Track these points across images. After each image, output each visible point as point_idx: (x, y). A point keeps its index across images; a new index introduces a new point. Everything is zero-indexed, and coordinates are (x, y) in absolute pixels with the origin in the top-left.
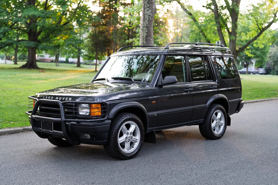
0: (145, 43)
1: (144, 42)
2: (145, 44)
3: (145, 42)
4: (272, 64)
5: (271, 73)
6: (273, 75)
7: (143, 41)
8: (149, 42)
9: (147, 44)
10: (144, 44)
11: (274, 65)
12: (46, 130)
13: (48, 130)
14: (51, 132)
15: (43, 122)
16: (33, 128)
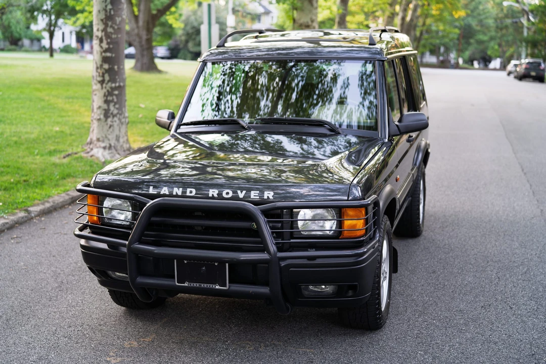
0: (110, 9)
1: (106, 6)
2: (110, 12)
3: (109, 7)
4: (183, 38)
5: (180, 55)
6: (185, 59)
7: (104, 5)
8: (120, 7)
9: (114, 11)
10: (108, 11)
11: (187, 42)
13: (205, 286)
14: (217, 289)
15: (185, 262)
16: (136, 279)
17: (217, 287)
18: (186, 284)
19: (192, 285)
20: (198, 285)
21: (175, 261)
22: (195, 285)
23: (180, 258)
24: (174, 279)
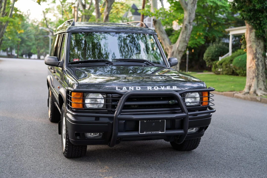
13: (154, 132)
15: (145, 122)
16: (117, 134)
17: (160, 132)
18: (144, 133)
19: (148, 133)
20: (151, 133)
22: (149, 133)
24: (139, 131)
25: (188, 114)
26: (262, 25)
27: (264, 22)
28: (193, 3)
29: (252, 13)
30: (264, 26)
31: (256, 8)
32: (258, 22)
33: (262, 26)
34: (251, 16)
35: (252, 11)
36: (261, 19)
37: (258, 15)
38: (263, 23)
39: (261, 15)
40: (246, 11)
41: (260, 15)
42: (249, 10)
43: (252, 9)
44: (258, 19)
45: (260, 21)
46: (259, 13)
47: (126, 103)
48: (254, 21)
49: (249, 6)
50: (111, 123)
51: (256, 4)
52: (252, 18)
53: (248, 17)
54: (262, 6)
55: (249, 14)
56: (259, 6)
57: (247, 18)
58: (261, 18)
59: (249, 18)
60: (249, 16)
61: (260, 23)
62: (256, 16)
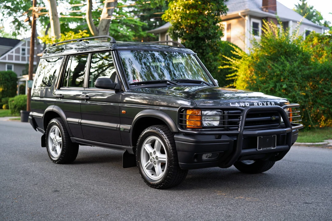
12: (265, 149)
13: (268, 148)
14: (273, 149)
15: (262, 137)
16: (240, 151)
17: (272, 148)
18: (261, 149)
21: (258, 137)
23: (259, 135)
24: (257, 148)
25: (291, 128)
26: (204, 54)
27: (208, 51)
28: (105, 30)
29: (194, 41)
30: (207, 55)
31: (200, 36)
32: (201, 51)
33: (205, 56)
34: (194, 45)
35: (194, 39)
36: (204, 48)
37: (201, 44)
38: (206, 52)
39: (204, 44)
40: (188, 39)
41: (202, 44)
42: (191, 38)
43: (194, 37)
44: (200, 47)
45: (203, 50)
46: (201, 41)
47: (247, 119)
48: (197, 50)
49: (191, 34)
50: (233, 140)
51: (199, 31)
52: (194, 46)
53: (190, 45)
54: (206, 34)
55: (192, 42)
56: (203, 34)
57: (189, 47)
58: (204, 46)
59: (191, 47)
60: (192, 44)
61: (203, 52)
62: (198, 45)
